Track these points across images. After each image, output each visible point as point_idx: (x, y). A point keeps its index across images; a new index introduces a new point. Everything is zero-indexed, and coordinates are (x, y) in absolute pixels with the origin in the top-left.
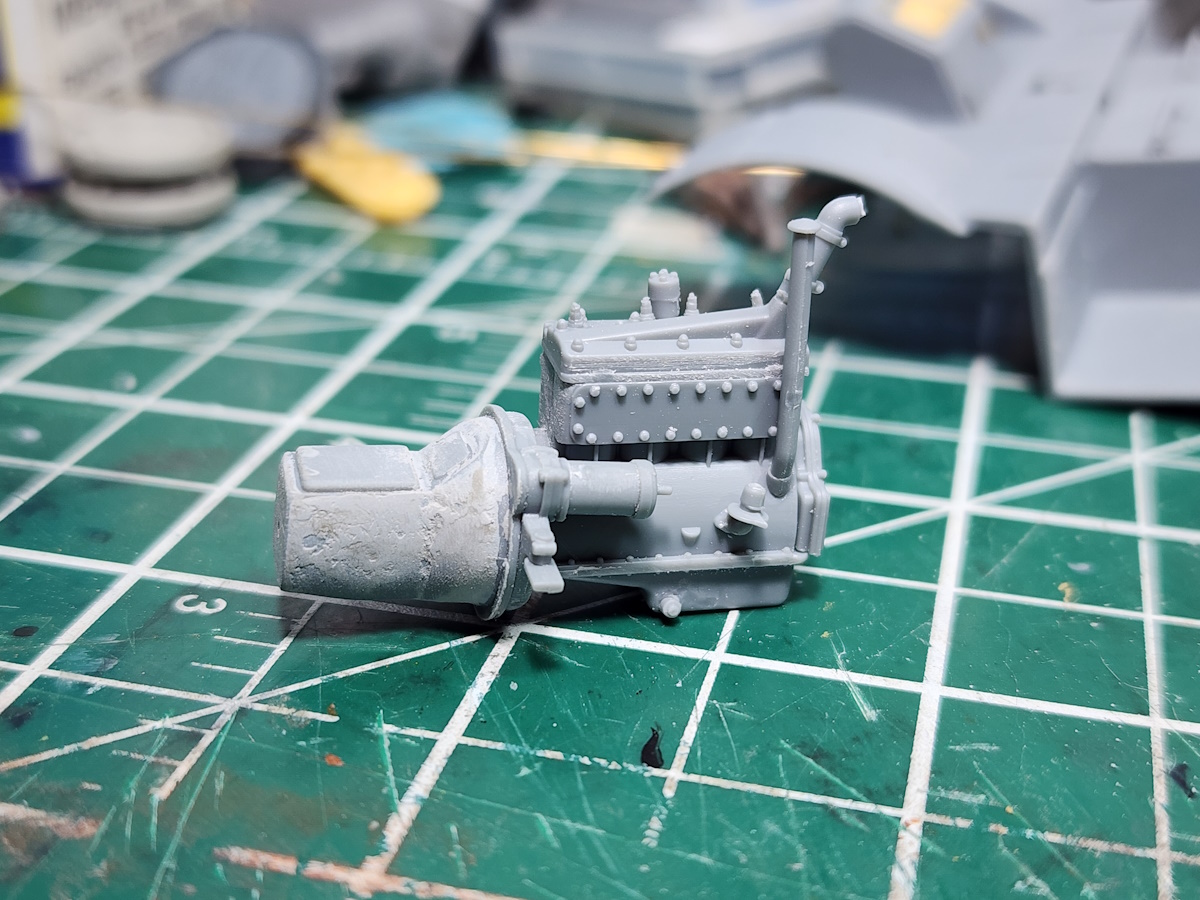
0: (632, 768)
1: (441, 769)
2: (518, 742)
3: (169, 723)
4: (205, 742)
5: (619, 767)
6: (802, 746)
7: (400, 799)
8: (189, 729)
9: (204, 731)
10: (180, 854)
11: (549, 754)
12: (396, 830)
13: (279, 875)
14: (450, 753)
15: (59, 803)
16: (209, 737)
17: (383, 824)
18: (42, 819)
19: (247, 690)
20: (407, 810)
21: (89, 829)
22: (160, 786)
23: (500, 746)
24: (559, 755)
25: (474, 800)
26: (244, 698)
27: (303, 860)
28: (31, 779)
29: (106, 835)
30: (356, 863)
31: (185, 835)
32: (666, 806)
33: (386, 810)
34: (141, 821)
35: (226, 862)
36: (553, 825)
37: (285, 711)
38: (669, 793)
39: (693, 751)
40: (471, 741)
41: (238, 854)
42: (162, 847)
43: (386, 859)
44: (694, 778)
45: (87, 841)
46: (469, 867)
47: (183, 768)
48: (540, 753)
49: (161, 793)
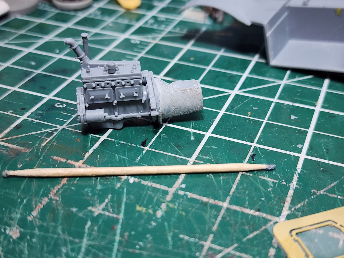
0: (139, 146)
1: (100, 144)
2: (117, 140)
3: (48, 130)
4: (54, 135)
5: (136, 146)
6: (175, 144)
7: (90, 149)
8: (52, 132)
9: (55, 133)
10: (44, 157)
11: (123, 142)
12: (87, 155)
13: (62, 162)
14: (103, 141)
15: (23, 145)
16: (55, 134)
17: (85, 154)
18: (19, 148)
19: (65, 124)
20: (91, 151)
21: (28, 151)
22: (43, 143)
23: (113, 140)
24: (125, 143)
25: (104, 150)
26: (64, 126)
27: (67, 160)
28: (19, 140)
29: (30, 152)
30: (78, 161)
31: (46, 153)
32: (142, 154)
33: (87, 151)
34: (38, 150)
35: (53, 159)
36: (118, 156)
37: (72, 129)
38: (144, 152)
39: (152, 143)
40: (108, 139)
41: (55, 158)
42: (41, 155)
43: (84, 160)
44: (150, 149)
45: (27, 153)
46: (99, 164)
47: (49, 140)
48: (121, 142)
49: (43, 145)
